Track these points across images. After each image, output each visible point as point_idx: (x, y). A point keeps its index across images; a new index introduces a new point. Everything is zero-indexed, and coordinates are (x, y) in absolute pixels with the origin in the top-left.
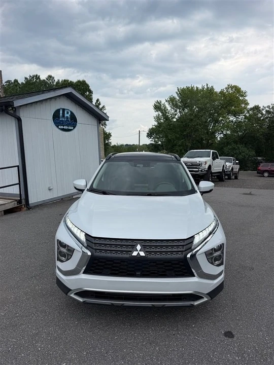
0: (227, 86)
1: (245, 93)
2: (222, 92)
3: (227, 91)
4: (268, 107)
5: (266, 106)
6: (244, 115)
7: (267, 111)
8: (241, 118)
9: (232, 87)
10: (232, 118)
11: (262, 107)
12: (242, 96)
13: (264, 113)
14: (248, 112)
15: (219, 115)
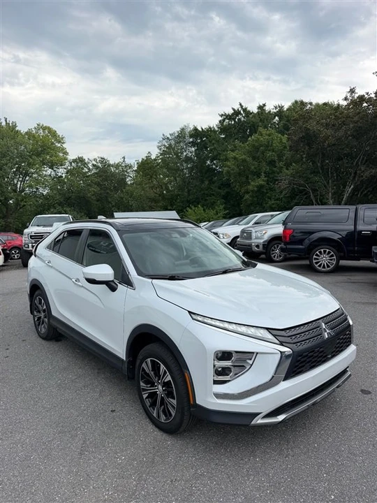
0: (36, 126)
1: (62, 138)
2: (29, 133)
3: (37, 133)
4: (95, 160)
5: (92, 158)
6: (65, 169)
7: (94, 165)
8: (61, 171)
9: (44, 128)
10: (48, 171)
11: (86, 160)
12: (59, 142)
13: (91, 167)
14: (71, 163)
15: (31, 165)
